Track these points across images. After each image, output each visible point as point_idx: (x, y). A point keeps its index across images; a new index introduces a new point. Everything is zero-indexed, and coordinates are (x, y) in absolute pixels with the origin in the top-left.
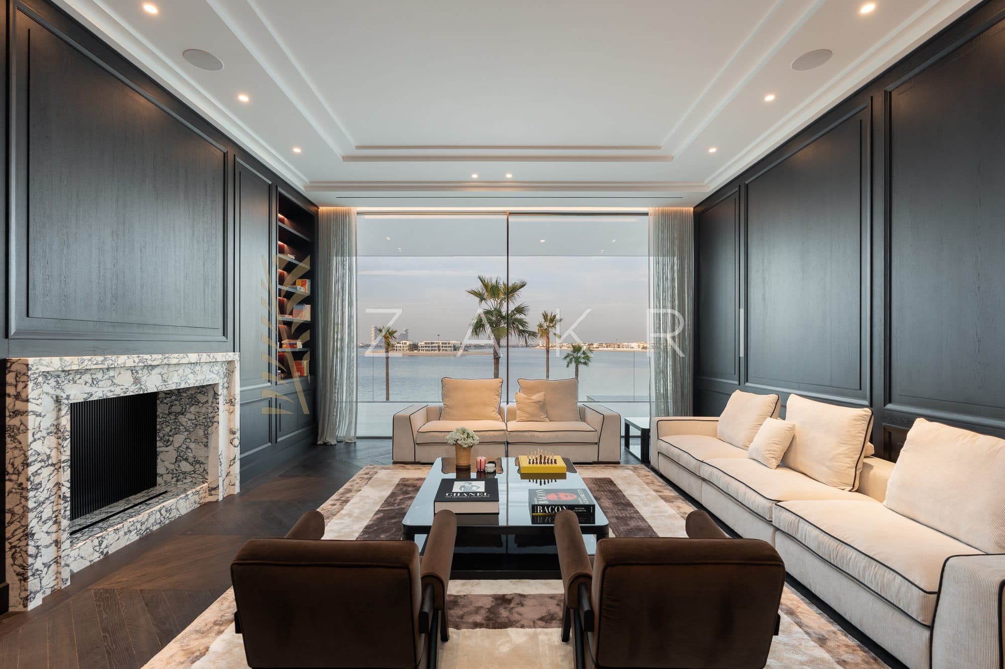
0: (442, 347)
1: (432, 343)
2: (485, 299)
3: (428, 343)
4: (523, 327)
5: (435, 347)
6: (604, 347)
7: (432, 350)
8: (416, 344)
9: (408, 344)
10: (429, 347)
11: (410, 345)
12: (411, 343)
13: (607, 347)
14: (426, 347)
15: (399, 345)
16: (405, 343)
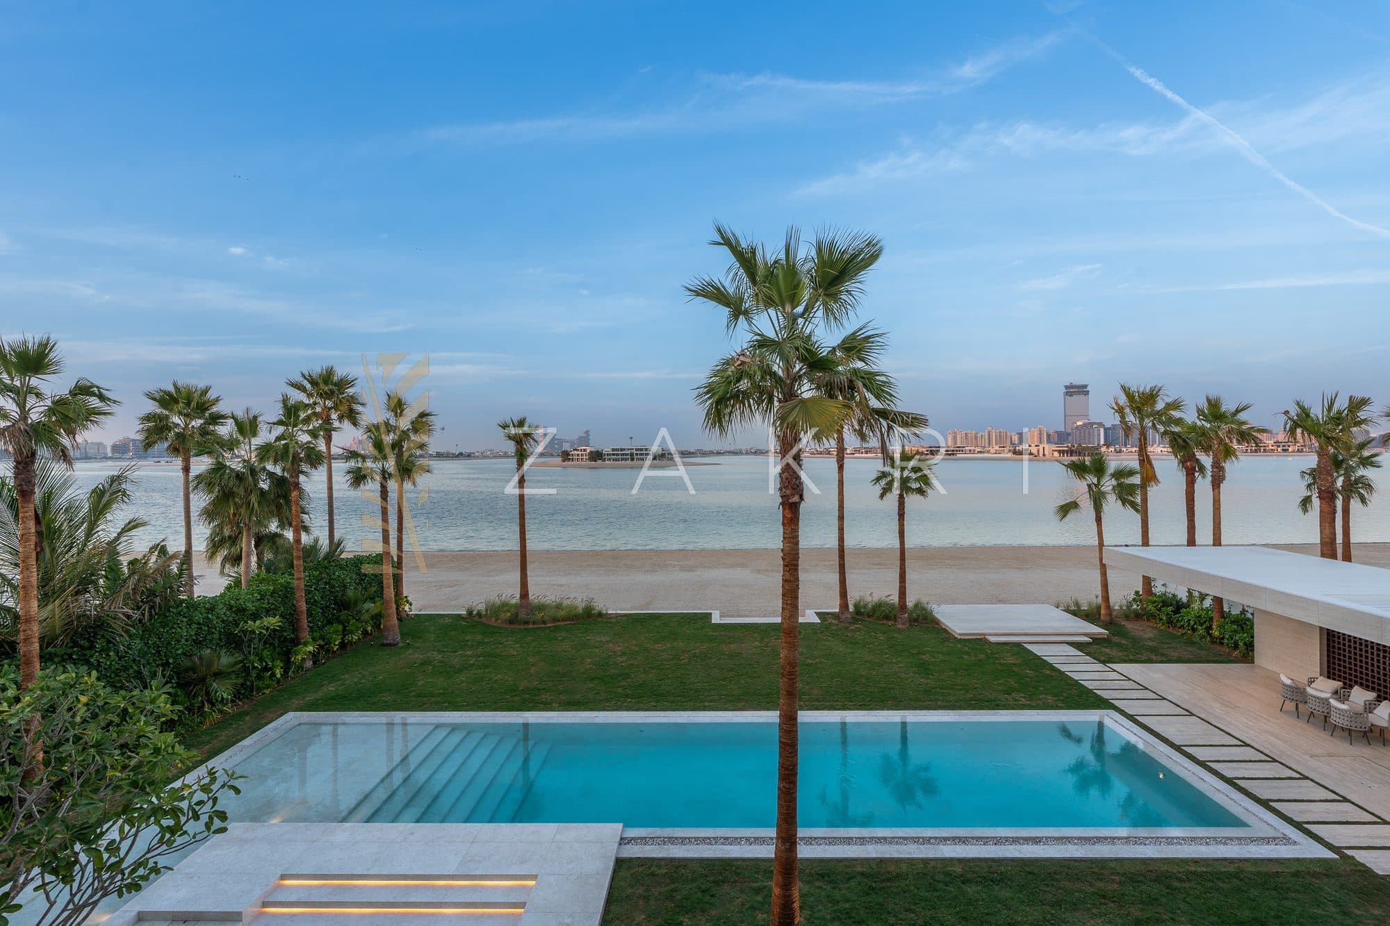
0: (637, 454)
1: (622, 450)
2: (746, 313)
3: (617, 450)
4: (878, 397)
5: (627, 454)
6: (862, 453)
7: (622, 459)
8: (600, 450)
9: (588, 451)
10: (617, 455)
11: (591, 452)
12: (593, 449)
13: (866, 453)
14: (613, 455)
15: (576, 452)
16: (585, 450)
